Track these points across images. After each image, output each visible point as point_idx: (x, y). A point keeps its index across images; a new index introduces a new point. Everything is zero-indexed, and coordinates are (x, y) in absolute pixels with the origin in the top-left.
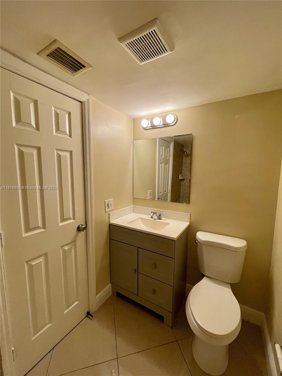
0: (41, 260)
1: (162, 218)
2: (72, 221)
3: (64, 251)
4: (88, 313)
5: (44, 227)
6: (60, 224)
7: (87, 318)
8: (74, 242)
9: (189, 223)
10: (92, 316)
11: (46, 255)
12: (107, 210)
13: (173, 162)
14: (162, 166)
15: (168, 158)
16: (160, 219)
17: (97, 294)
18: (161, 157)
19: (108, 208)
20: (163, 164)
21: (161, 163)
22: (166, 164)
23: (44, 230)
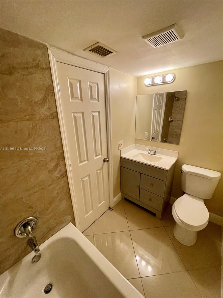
0: (87, 178)
1: (157, 154)
2: (101, 156)
3: (97, 173)
4: (109, 208)
5: (88, 160)
6: (95, 158)
7: (109, 210)
8: (102, 168)
9: (177, 158)
10: (112, 209)
11: (89, 175)
12: (119, 148)
13: (165, 107)
14: (156, 112)
15: (161, 104)
16: (155, 154)
17: (114, 198)
18: (156, 104)
19: (120, 147)
20: (157, 110)
21: (155, 109)
22: (160, 109)
23: (88, 162)
